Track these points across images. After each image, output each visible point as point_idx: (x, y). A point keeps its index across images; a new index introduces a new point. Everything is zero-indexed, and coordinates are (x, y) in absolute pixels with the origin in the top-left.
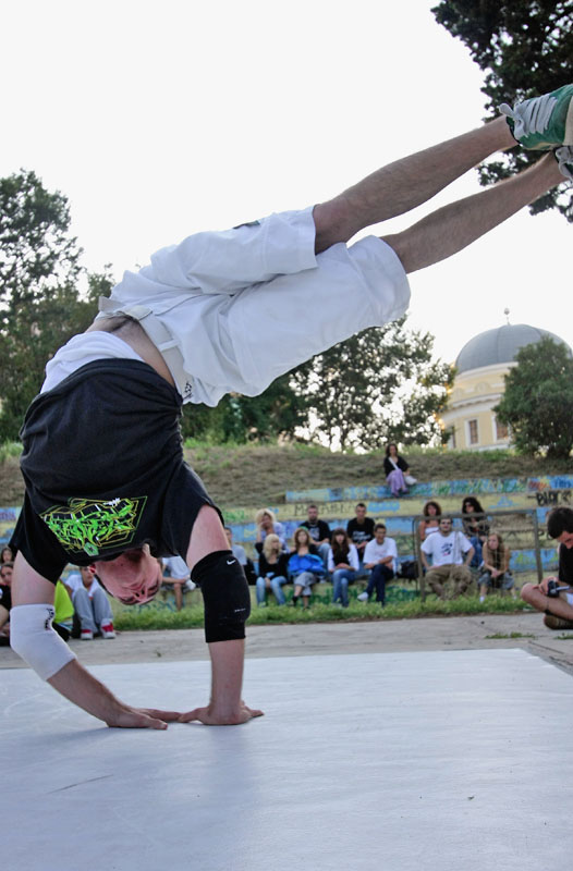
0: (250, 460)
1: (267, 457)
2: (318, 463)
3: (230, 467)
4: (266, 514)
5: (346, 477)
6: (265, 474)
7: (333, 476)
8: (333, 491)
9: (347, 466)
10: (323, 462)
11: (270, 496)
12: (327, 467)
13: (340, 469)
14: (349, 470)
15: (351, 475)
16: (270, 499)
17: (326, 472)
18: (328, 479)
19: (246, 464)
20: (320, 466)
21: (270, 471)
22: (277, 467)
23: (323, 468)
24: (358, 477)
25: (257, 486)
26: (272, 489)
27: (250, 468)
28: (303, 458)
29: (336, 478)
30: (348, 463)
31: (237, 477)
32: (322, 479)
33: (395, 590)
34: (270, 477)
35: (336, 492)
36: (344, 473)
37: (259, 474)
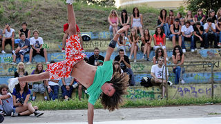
0: (42, 11)
1: (51, 10)
2: (80, 14)
3: (30, 15)
5: (98, 24)
6: (51, 20)
8: (93, 33)
9: (97, 17)
10: (83, 13)
11: (57, 34)
12: (86, 17)
13: (93, 18)
14: (98, 20)
15: (101, 23)
16: (57, 36)
17: (86, 20)
18: (88, 25)
19: (39, 14)
20: (82, 16)
21: (54, 18)
22: (57, 16)
23: (84, 18)
24: (105, 24)
26: (57, 29)
27: (42, 16)
29: (92, 24)
30: (98, 15)
31: (36, 22)
32: (85, 25)
33: (140, 91)
34: (54, 22)
35: (95, 34)
36: (96, 21)
37: (48, 20)
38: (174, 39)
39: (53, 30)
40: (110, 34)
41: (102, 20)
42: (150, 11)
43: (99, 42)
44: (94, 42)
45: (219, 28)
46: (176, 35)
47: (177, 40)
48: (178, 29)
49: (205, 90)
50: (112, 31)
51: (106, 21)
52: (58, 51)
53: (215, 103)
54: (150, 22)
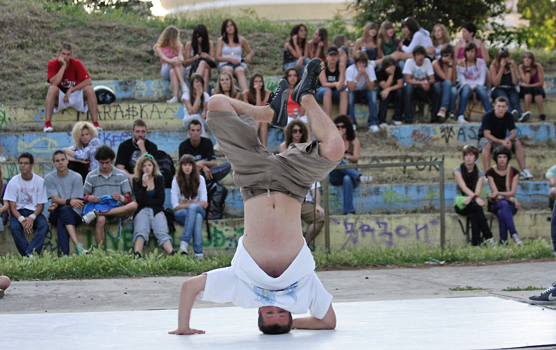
1: (12, 24)
4: (86, 127)
5: (131, 61)
6: (14, 51)
7: (114, 57)
8: (121, 84)
9: (129, 43)
10: (92, 33)
11: (30, 87)
12: (102, 43)
13: (120, 47)
15: (138, 57)
16: (31, 91)
17: (101, 50)
18: (106, 63)
20: (91, 41)
21: (21, 46)
22: (28, 40)
23: (97, 45)
24: (148, 61)
25: (10, 71)
26: (28, 74)
28: (63, 26)
30: (130, 38)
32: (98, 63)
34: (22, 56)
35: (125, 85)
36: (127, 53)
37: (6, 51)
38: (327, 99)
39: (19, 74)
40: (164, 85)
41: (141, 50)
42: (262, 29)
43: (138, 107)
44: (124, 107)
45: (441, 74)
46: (334, 89)
47: (336, 100)
48: (336, 74)
49: (412, 227)
50: (168, 79)
51: (152, 52)
52: (33, 130)
53: (451, 261)
54: (263, 56)
